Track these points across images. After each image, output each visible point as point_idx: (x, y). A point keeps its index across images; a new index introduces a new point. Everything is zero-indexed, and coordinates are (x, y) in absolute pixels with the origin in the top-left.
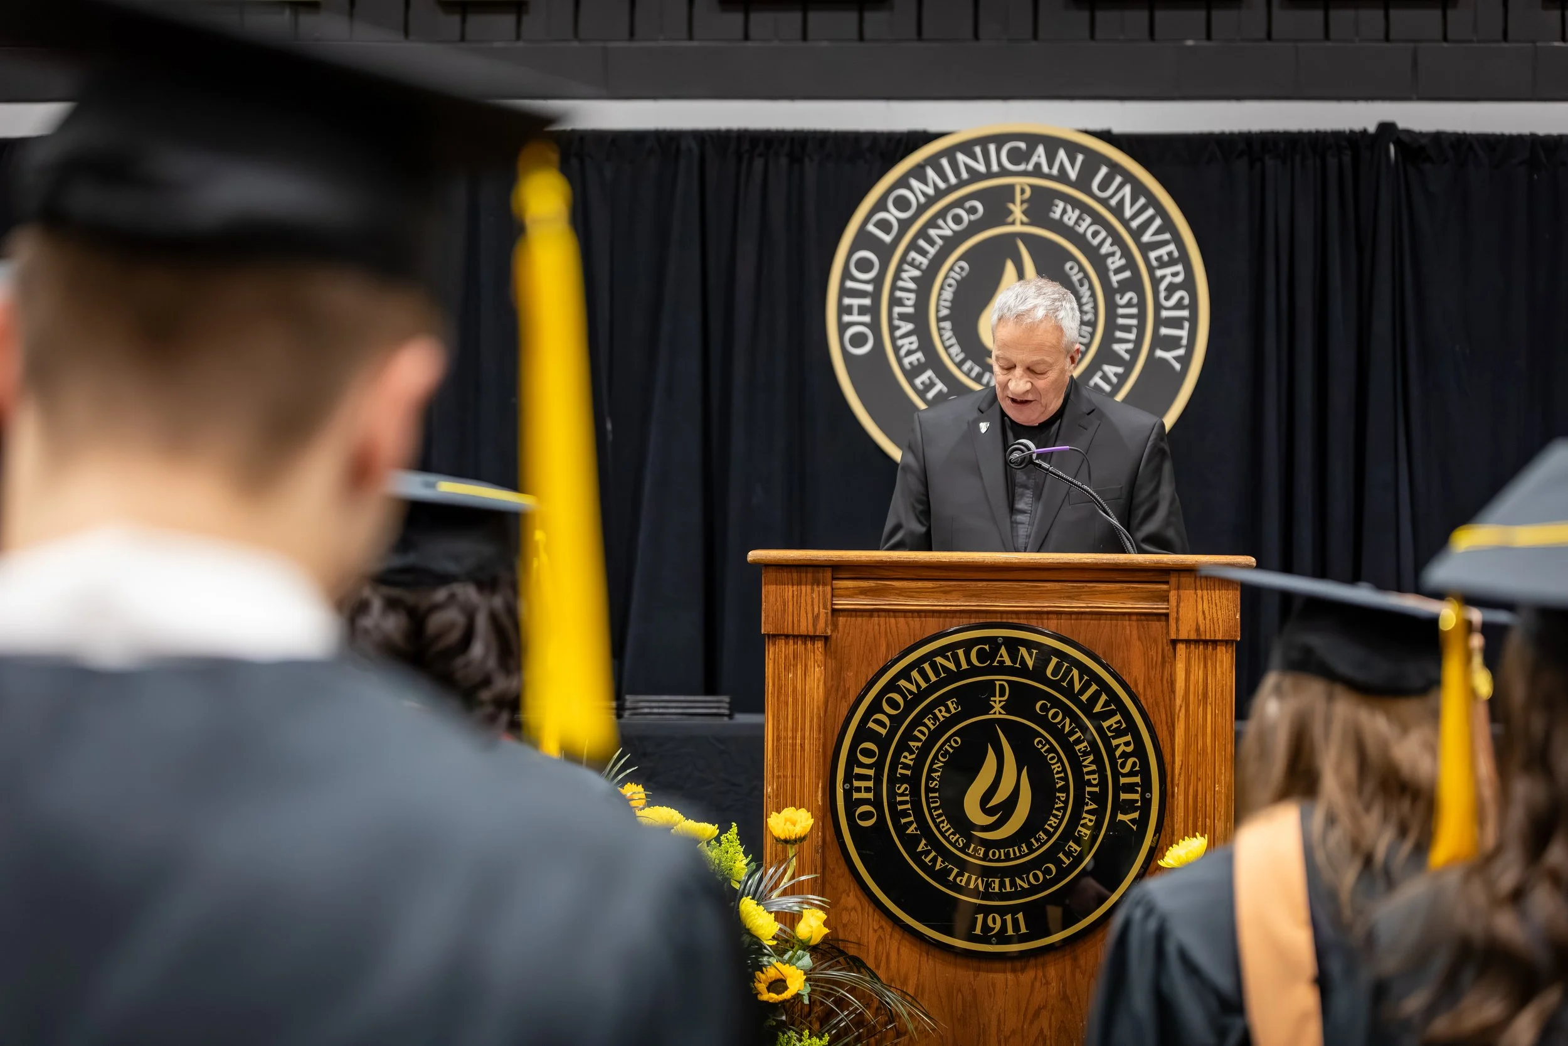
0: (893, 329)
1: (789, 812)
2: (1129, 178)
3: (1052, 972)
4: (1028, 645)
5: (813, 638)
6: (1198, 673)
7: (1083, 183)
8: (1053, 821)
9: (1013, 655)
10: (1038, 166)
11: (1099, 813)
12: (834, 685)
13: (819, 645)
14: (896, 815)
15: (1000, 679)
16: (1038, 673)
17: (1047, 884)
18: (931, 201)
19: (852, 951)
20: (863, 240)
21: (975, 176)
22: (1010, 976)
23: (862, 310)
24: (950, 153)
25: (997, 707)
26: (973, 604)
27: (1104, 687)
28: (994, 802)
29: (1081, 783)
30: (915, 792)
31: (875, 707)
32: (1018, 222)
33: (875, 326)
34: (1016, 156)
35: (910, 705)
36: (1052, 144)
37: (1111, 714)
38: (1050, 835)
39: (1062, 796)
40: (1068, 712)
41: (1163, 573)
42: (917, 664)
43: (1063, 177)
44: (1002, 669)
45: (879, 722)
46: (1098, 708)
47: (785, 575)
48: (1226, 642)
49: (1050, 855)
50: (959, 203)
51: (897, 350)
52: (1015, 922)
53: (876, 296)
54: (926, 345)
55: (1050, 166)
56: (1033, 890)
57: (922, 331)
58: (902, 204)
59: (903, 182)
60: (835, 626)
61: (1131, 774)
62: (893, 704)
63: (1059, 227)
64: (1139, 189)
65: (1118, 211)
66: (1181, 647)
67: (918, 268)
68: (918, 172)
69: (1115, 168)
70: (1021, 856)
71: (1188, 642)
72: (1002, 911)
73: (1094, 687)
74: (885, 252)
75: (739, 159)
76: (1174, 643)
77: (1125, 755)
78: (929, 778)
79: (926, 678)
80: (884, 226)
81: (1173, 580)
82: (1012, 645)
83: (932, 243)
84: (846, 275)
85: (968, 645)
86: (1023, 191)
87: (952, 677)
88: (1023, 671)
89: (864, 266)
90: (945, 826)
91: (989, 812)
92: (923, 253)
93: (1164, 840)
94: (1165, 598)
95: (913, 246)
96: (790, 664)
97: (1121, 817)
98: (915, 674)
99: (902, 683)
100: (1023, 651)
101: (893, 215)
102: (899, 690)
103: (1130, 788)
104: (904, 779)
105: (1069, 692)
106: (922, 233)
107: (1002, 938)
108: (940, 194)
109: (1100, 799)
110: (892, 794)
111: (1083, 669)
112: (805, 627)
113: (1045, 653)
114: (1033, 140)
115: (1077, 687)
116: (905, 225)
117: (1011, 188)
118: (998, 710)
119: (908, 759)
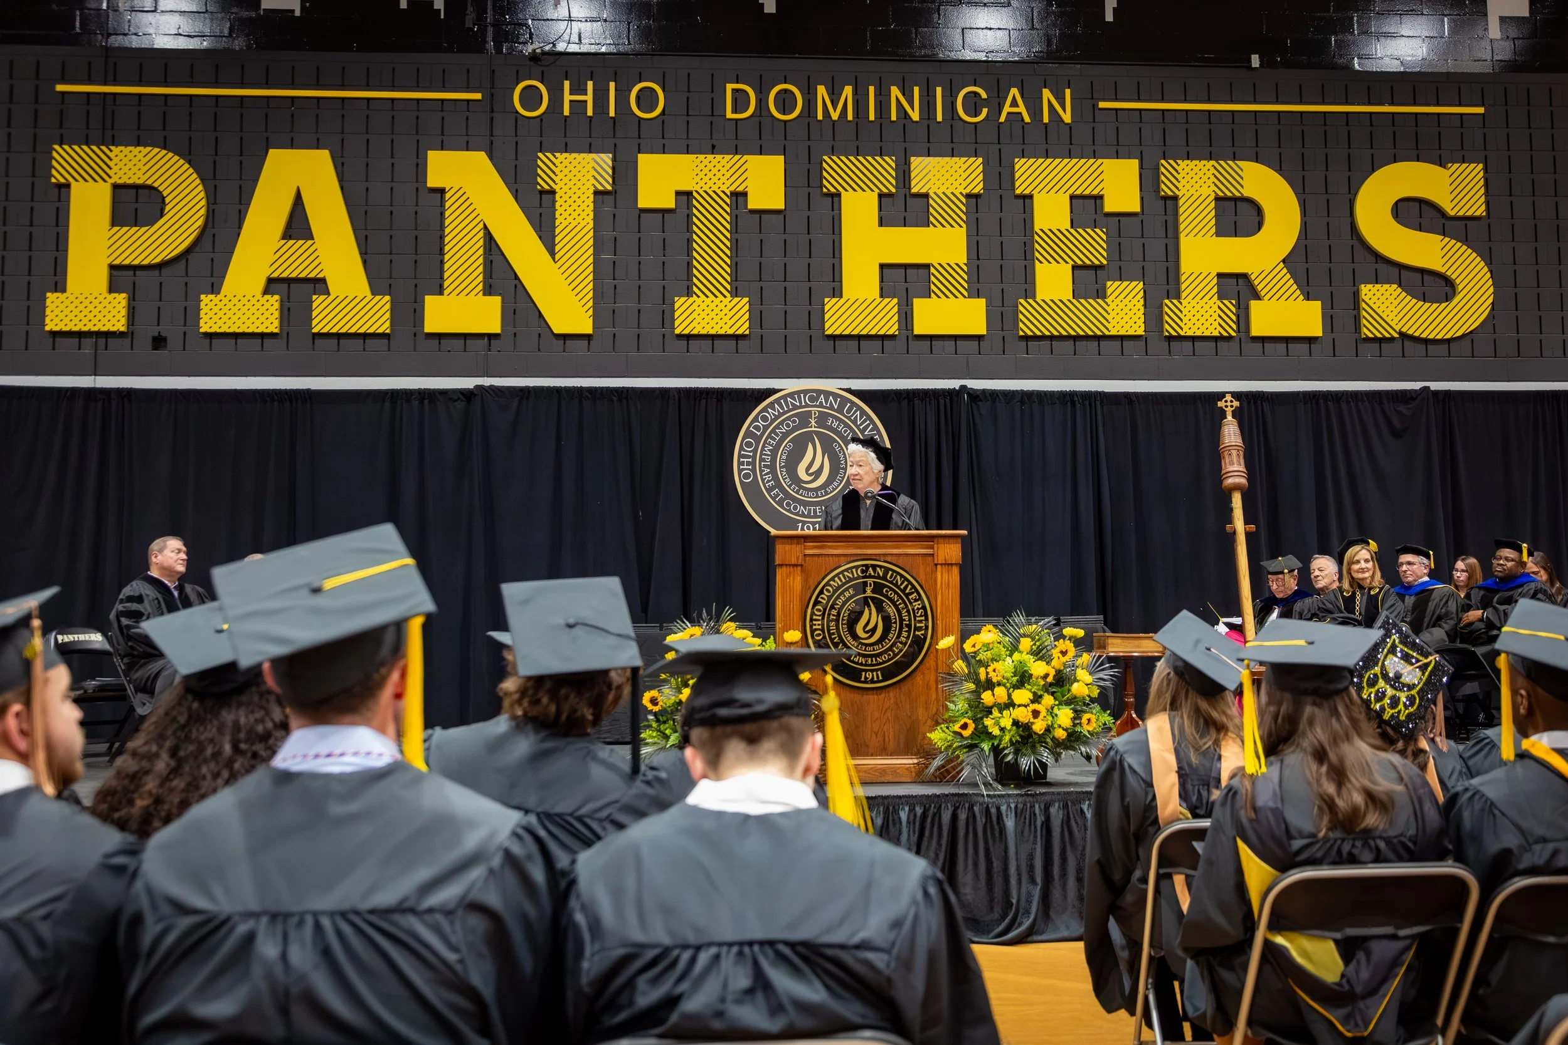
0: (761, 471)
1: (791, 632)
2: (859, 408)
3: (891, 695)
4: (881, 567)
5: (797, 565)
6: (945, 576)
7: (840, 410)
8: (891, 635)
9: (875, 571)
10: (821, 402)
11: (909, 632)
12: (805, 581)
13: (799, 568)
14: (830, 635)
15: (870, 581)
16: (884, 578)
17: (889, 660)
18: (777, 417)
19: (813, 688)
20: (748, 434)
21: (795, 407)
22: (875, 697)
23: (748, 464)
24: (784, 397)
25: (869, 591)
26: (859, 551)
27: (910, 583)
28: (868, 628)
29: (901, 620)
30: (837, 626)
31: (821, 592)
32: (813, 426)
33: (754, 470)
34: (812, 399)
35: (835, 591)
36: (827, 394)
37: (913, 593)
38: (890, 641)
39: (894, 625)
40: (896, 593)
41: (932, 538)
42: (837, 575)
43: (831, 408)
44: (870, 577)
45: (822, 598)
46: (907, 591)
47: (786, 540)
48: (956, 564)
49: (890, 649)
50: (788, 418)
51: (763, 480)
52: (877, 675)
53: (754, 458)
54: (775, 478)
55: (826, 403)
56: (884, 662)
57: (773, 471)
58: (765, 419)
59: (765, 410)
60: (805, 561)
61: (921, 616)
62: (828, 591)
63: (830, 428)
64: (863, 413)
65: (855, 422)
66: (939, 567)
67: (771, 446)
68: (771, 405)
69: (853, 403)
70: (879, 649)
71: (942, 564)
72: (872, 671)
73: (906, 583)
74: (758, 439)
75: (695, 399)
76: (936, 565)
77: (918, 609)
78: (843, 620)
79: (841, 580)
80: (757, 428)
81: (936, 540)
82: (874, 567)
83: (777, 435)
84: (741, 448)
85: (856, 567)
86: (815, 414)
87: (851, 580)
88: (879, 577)
89: (749, 445)
90: (849, 638)
91: (867, 632)
92: (774, 439)
93: (935, 640)
94: (933, 548)
95: (769, 436)
96: (789, 575)
97: (917, 633)
98: (836, 579)
99: (832, 582)
100: (878, 569)
101: (761, 423)
102: (830, 585)
103: (920, 621)
104: (833, 620)
105: (896, 585)
106: (773, 431)
107: (872, 681)
108: (781, 415)
109: (909, 626)
110: (828, 627)
111: (902, 576)
112: (794, 561)
113: (887, 570)
114: (819, 392)
115: (899, 583)
116: (766, 428)
117: (811, 411)
118: (869, 593)
119: (834, 612)
